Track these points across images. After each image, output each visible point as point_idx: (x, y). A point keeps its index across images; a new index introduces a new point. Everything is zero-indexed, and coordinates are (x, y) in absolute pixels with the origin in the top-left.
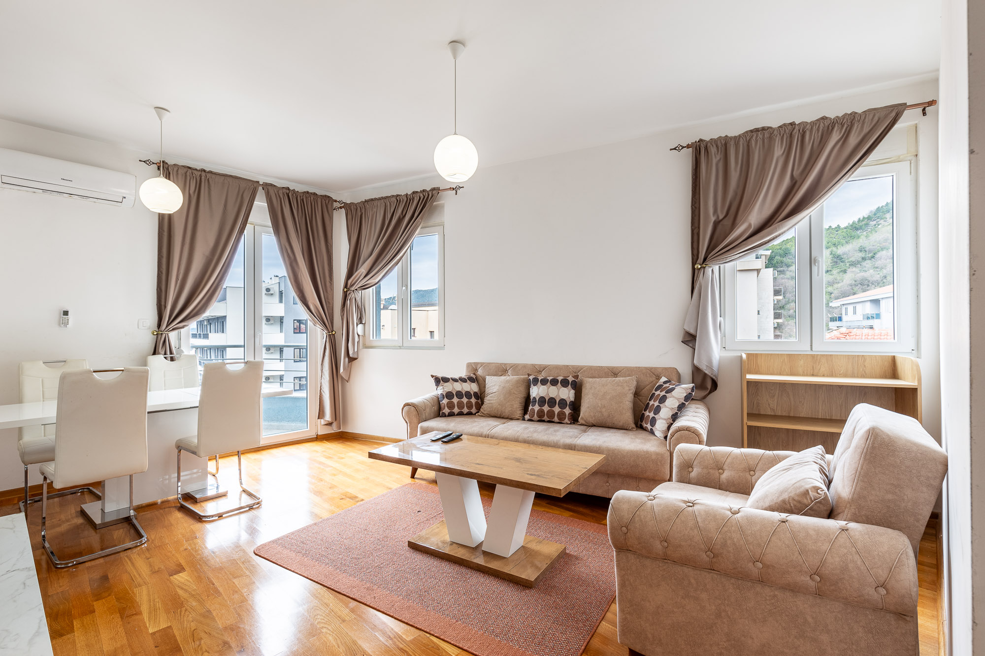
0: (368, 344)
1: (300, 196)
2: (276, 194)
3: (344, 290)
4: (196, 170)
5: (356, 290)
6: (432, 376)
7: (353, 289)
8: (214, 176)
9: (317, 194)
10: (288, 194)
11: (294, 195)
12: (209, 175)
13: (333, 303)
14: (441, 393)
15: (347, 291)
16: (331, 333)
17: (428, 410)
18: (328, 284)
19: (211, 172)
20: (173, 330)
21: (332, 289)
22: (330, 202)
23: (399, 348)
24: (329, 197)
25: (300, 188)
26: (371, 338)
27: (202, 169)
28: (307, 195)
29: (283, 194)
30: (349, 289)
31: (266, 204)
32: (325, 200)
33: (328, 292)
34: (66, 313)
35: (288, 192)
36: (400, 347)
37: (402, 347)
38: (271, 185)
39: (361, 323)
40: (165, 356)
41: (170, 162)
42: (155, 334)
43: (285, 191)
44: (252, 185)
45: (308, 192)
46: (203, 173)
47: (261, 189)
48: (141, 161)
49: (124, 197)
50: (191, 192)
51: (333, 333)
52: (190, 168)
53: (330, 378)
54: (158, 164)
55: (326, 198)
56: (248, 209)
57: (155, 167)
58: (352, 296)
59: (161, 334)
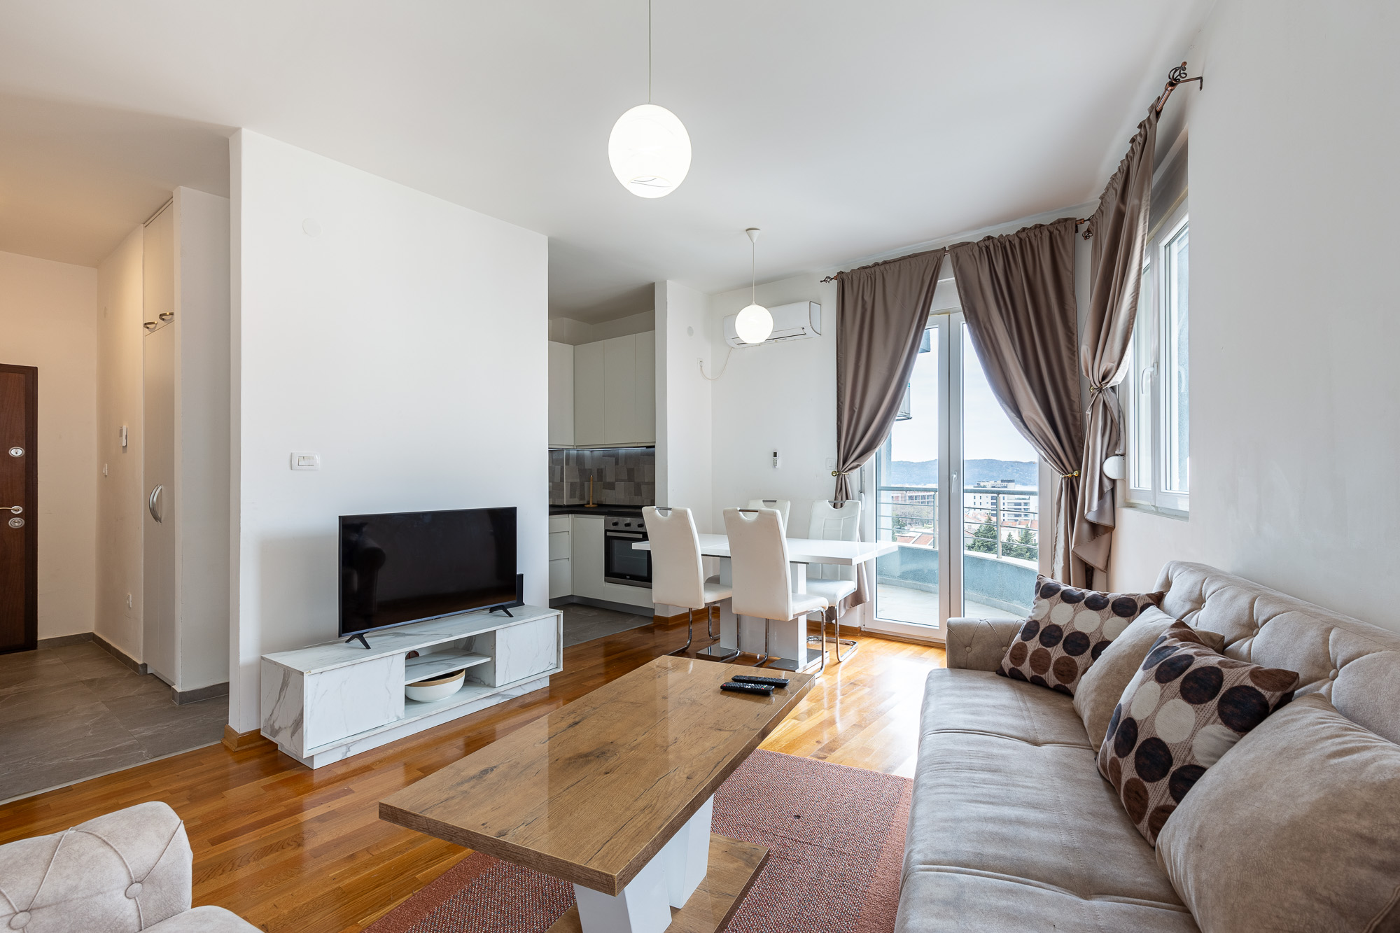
0: (1130, 499)
2: (970, 256)
4: (870, 267)
5: (1100, 386)
7: (1094, 386)
8: (887, 266)
10: (989, 246)
11: (999, 244)
12: (882, 268)
16: (1069, 475)
18: (1070, 383)
19: (885, 263)
20: (849, 470)
22: (1069, 229)
25: (1010, 229)
26: (1135, 488)
27: (874, 263)
29: (980, 249)
32: (1057, 229)
33: (1072, 398)
34: (775, 455)
35: (987, 243)
37: (1154, 509)
38: (962, 244)
39: (1116, 453)
40: (832, 501)
41: (847, 270)
42: (834, 474)
43: (982, 244)
44: (935, 258)
45: (1024, 229)
46: (877, 269)
47: (948, 257)
48: (821, 281)
49: (803, 328)
50: (866, 298)
51: (1075, 474)
52: (864, 268)
53: (1064, 563)
54: (835, 278)
55: (1060, 224)
56: (930, 295)
57: (835, 283)
58: (1098, 399)
59: (839, 474)
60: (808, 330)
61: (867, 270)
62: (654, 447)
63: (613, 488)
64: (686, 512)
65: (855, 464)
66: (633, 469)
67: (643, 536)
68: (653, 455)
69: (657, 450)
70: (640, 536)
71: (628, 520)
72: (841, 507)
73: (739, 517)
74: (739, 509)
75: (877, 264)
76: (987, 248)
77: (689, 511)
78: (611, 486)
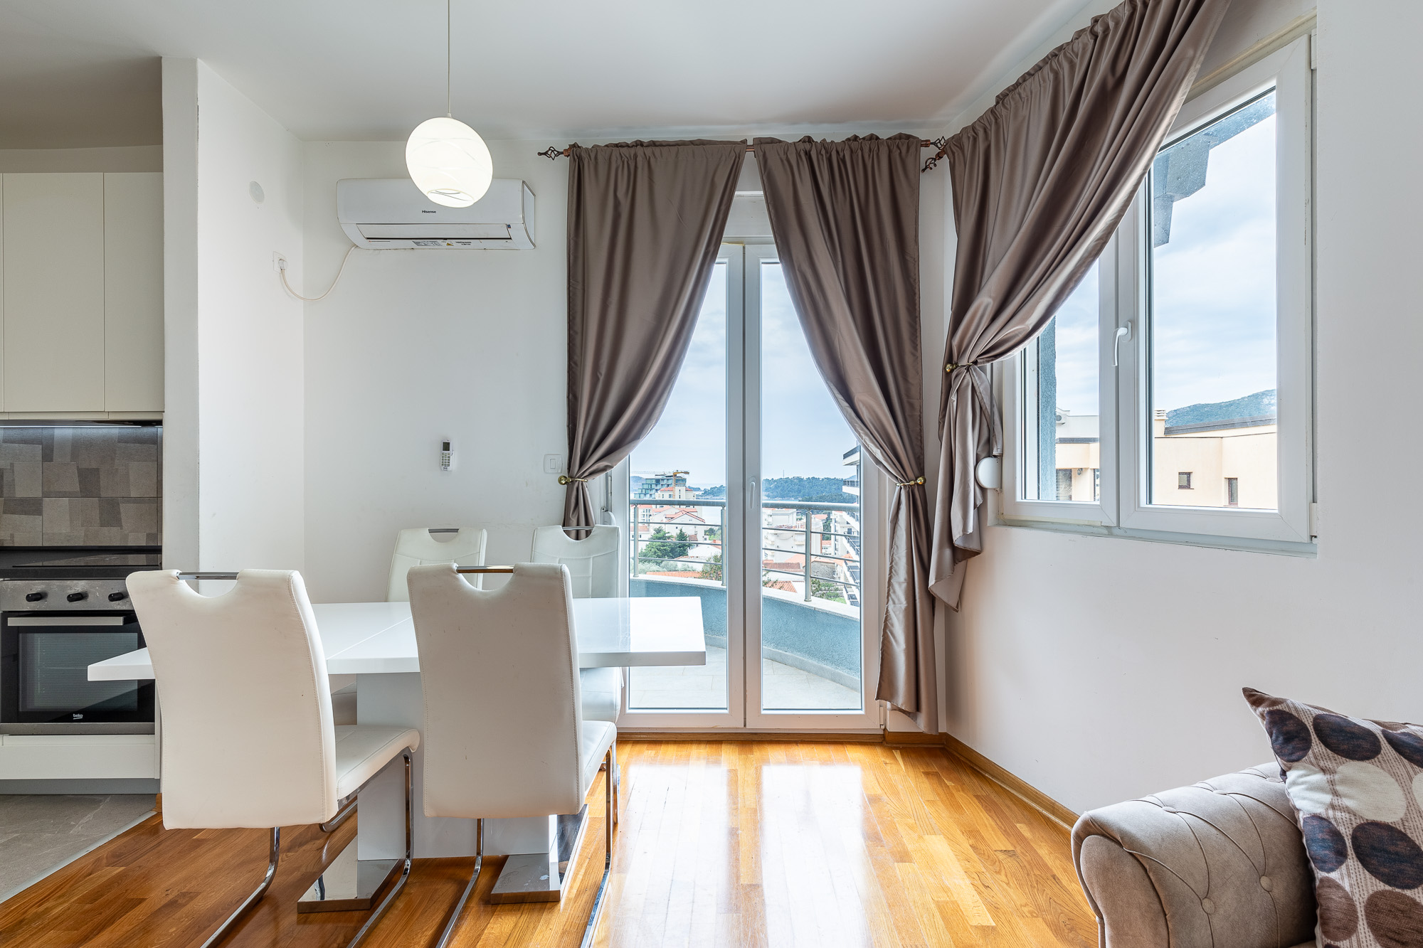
0: (1009, 513)
1: (838, 152)
2: (782, 161)
3: (944, 368)
4: (627, 146)
5: (975, 363)
6: (1254, 698)
7: (964, 362)
8: (657, 150)
9: (877, 138)
10: (810, 151)
11: (823, 152)
12: (648, 151)
13: (921, 407)
14: (1320, 810)
15: (952, 371)
16: (912, 483)
17: (1227, 900)
18: (908, 359)
19: (653, 144)
20: (591, 474)
21: (919, 373)
22: (912, 149)
23: (1105, 531)
24: (908, 137)
25: (836, 133)
26: (1019, 499)
27: (636, 142)
28: (855, 145)
29: (798, 155)
30: (956, 364)
31: (762, 193)
32: (898, 147)
33: (910, 380)
34: (446, 446)
35: (807, 146)
36: (1109, 531)
37: (1116, 531)
38: (772, 141)
39: (989, 455)
40: (566, 528)
41: (587, 143)
42: (564, 482)
43: (801, 146)
44: (733, 153)
45: (856, 138)
46: (639, 150)
47: (749, 157)
48: (540, 154)
49: (509, 226)
50: (621, 194)
51: (919, 482)
52: (617, 145)
53: (908, 603)
54: (566, 153)
55: (902, 140)
56: (723, 207)
57: (564, 162)
58: (965, 381)
59: (572, 483)
60: (518, 233)
61: (624, 150)
62: (159, 423)
63: (39, 512)
64: (287, 582)
65: (602, 464)
66: (98, 470)
67: (125, 622)
68: (157, 443)
69: (169, 433)
70: (119, 621)
71: (79, 586)
72: (587, 536)
73: (458, 589)
74: (455, 566)
75: (639, 144)
76: (808, 154)
77: (298, 579)
78: (32, 507)
